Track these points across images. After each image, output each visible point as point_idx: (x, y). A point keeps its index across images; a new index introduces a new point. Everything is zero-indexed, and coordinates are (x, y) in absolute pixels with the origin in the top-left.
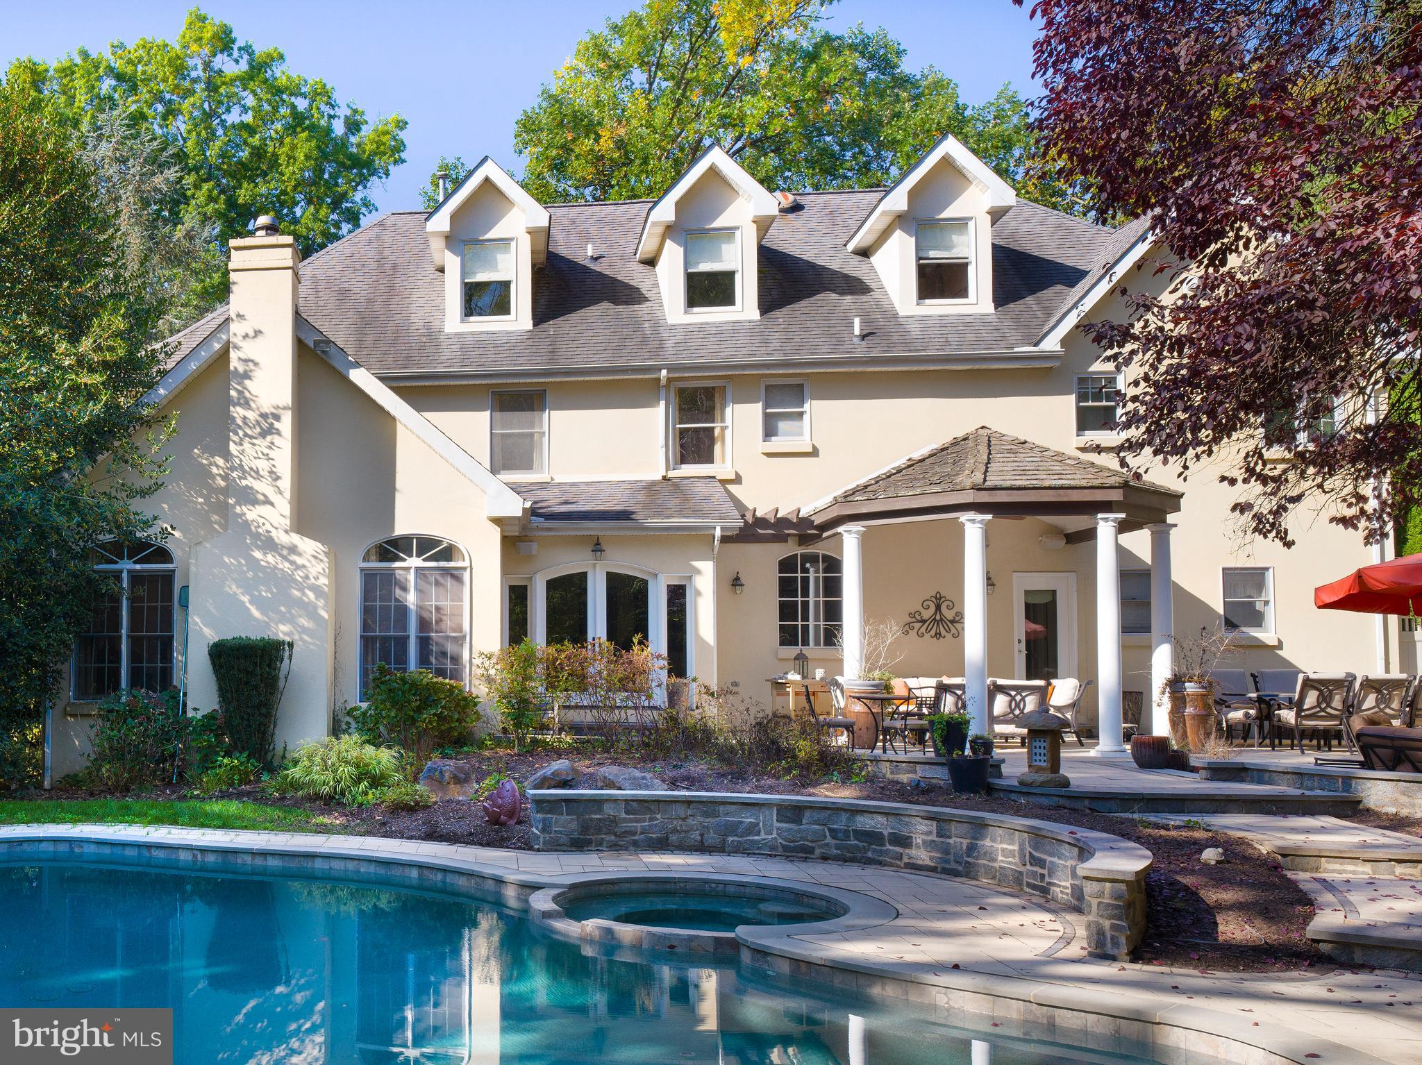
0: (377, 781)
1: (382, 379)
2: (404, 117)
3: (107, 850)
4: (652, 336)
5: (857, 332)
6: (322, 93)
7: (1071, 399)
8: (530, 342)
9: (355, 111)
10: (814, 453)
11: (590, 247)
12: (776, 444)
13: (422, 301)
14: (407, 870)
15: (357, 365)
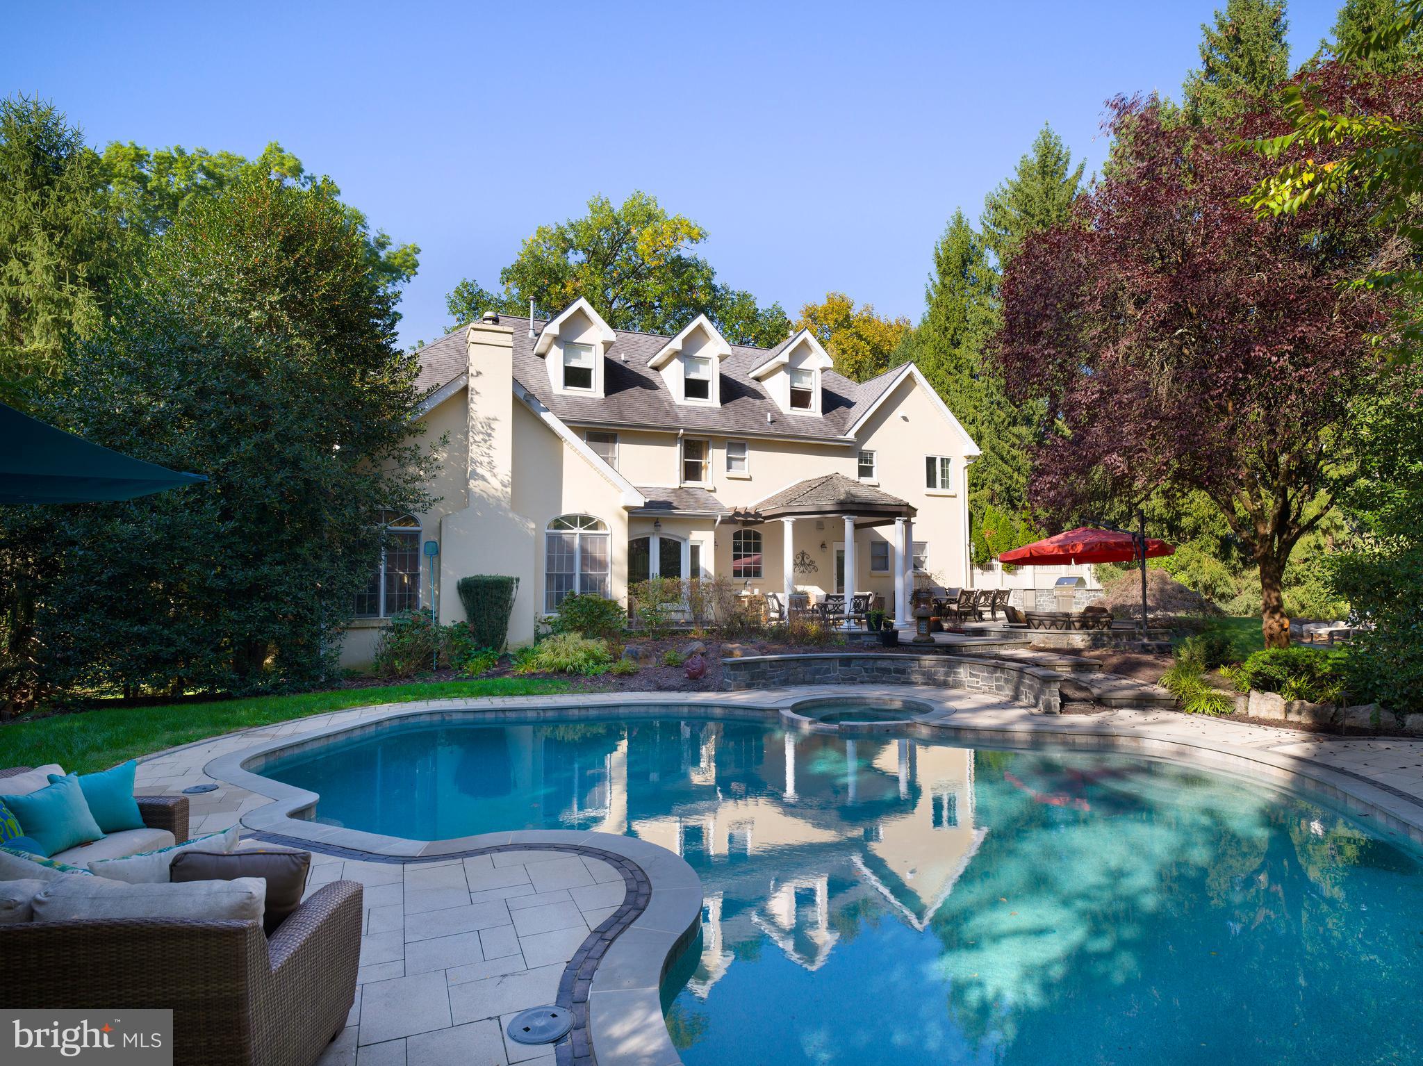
0: (598, 661)
1: (564, 421)
2: (418, 246)
3: (471, 716)
4: (669, 409)
5: (769, 420)
6: (359, 219)
7: (856, 460)
8: (605, 406)
9: (383, 236)
10: (750, 479)
11: (623, 355)
12: (733, 473)
13: (533, 373)
14: (681, 708)
15: (547, 410)
